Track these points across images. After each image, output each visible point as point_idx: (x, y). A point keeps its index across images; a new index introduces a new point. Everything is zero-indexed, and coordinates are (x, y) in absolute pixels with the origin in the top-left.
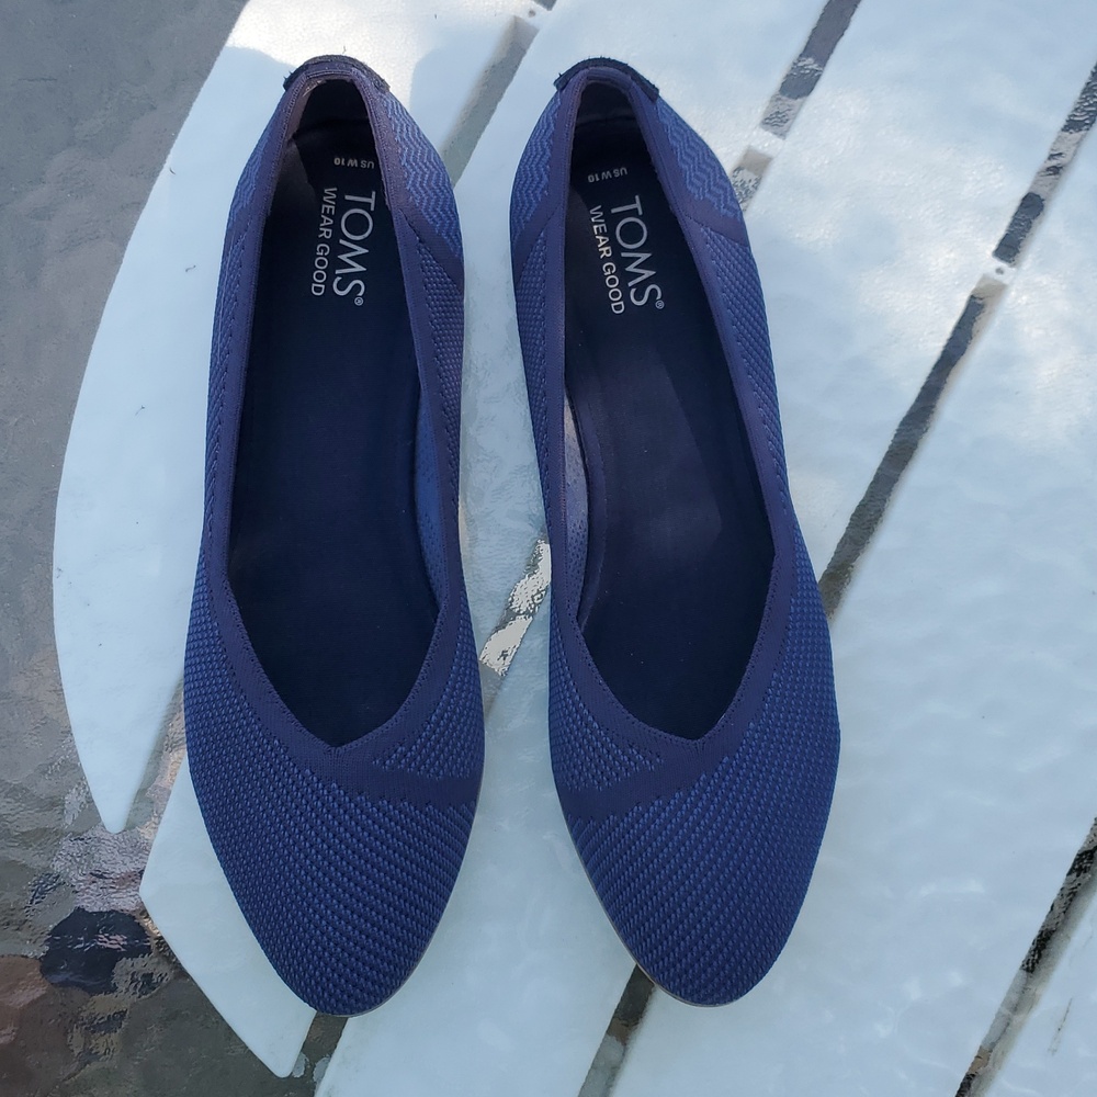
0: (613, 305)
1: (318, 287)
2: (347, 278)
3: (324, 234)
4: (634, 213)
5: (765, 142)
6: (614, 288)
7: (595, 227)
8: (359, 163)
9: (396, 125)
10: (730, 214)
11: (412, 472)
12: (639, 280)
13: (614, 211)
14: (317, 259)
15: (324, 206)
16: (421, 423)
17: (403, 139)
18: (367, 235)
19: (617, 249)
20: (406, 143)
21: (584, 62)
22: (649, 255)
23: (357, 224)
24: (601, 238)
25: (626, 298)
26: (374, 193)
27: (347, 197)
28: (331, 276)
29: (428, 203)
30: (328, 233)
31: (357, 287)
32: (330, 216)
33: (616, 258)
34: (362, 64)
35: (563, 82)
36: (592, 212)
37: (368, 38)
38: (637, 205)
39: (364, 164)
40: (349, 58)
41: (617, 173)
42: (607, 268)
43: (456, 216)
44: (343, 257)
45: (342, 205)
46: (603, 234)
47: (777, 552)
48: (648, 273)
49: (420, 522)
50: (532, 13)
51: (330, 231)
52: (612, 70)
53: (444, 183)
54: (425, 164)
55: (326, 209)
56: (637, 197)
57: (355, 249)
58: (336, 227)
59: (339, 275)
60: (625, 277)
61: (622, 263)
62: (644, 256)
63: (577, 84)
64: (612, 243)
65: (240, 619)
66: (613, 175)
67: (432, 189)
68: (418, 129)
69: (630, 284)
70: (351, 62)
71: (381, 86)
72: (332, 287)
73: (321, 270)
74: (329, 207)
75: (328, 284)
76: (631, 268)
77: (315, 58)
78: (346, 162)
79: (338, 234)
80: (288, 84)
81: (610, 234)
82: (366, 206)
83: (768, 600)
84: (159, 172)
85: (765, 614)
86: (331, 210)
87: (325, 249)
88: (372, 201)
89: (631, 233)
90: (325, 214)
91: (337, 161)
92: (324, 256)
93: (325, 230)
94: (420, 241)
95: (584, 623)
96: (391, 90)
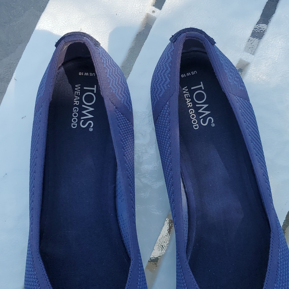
0: (194, 126)
1: (74, 125)
2: (86, 121)
3: (76, 103)
4: (200, 89)
5: (247, 57)
6: (194, 119)
7: (185, 95)
8: (89, 74)
9: (104, 60)
10: (243, 89)
11: (115, 197)
12: (204, 115)
13: (192, 88)
14: (74, 113)
15: (75, 92)
16: (118, 177)
17: (107, 66)
18: (93, 102)
19: (194, 103)
20: (108, 68)
21: (183, 30)
22: (207, 105)
23: (89, 99)
24: (187, 99)
25: (199, 123)
26: (95, 86)
27: (85, 88)
28: (79, 120)
29: (118, 91)
30: (77, 103)
31: (90, 124)
32: (78, 96)
33: (194, 107)
34: (88, 35)
35: (174, 39)
36: (183, 89)
37: (90, 24)
38: (202, 86)
39: (91, 74)
40: (83, 33)
41: (193, 73)
42: (190, 111)
43: (129, 94)
44: (84, 112)
45: (83, 91)
46: (188, 98)
47: (272, 230)
48: (207, 113)
49: (119, 218)
50: (154, 12)
51: (78, 102)
52: (196, 33)
53: (124, 81)
54: (116, 75)
55: (76, 93)
56: (201, 82)
57: (89, 108)
58: (81, 100)
59: (83, 119)
60: (199, 114)
61: (197, 109)
62: (205, 106)
63: (182, 40)
64: (192, 101)
65: (45, 272)
66: (191, 74)
67: (119, 85)
68: (112, 60)
69: (200, 117)
70: (84, 35)
71: (97, 44)
72: (80, 125)
73: (75, 117)
74: (77, 92)
75: (78, 123)
76: (200, 111)
77: (68, 33)
78: (84, 74)
79: (81, 103)
80: (57, 45)
81: (191, 97)
82: (92, 91)
83: (270, 252)
84: (10, 80)
85: (270, 258)
86: (78, 93)
87: (76, 109)
88: (95, 89)
89: (200, 97)
90: (76, 95)
91: (80, 74)
92: (76, 112)
93: (76, 101)
94: (116, 108)
95: (189, 258)
96: (101, 45)
